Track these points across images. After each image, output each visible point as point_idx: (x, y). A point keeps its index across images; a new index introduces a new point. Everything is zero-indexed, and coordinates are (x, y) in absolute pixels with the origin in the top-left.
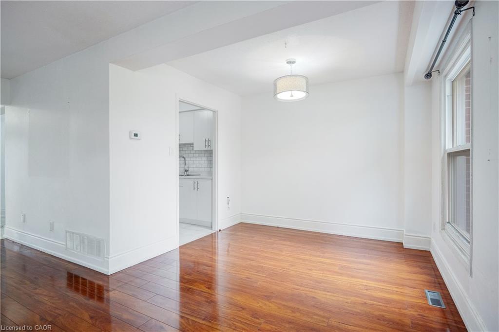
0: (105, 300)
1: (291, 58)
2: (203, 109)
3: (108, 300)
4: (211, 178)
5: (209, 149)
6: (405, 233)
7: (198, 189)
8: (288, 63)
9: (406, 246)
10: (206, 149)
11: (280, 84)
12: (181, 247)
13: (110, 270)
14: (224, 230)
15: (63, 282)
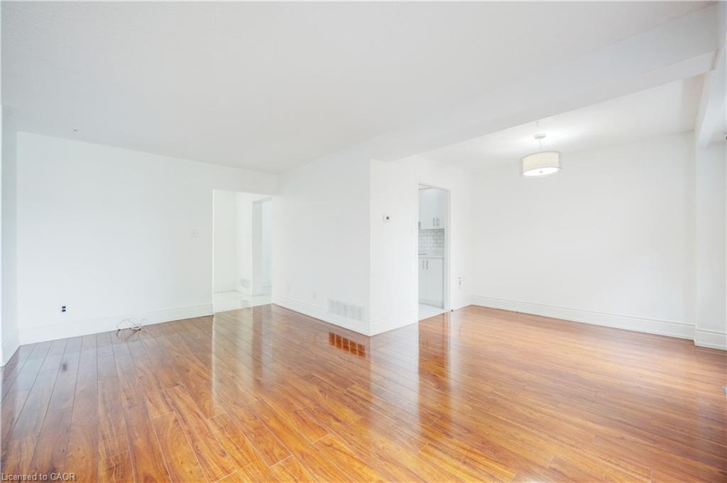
0: (367, 356)
1: (540, 133)
2: (430, 187)
3: (369, 356)
4: (441, 257)
5: (438, 228)
6: (697, 328)
7: (427, 268)
8: (536, 138)
9: (697, 343)
10: (434, 228)
11: (527, 162)
12: (419, 321)
13: (371, 332)
14: (456, 310)
15: (327, 341)
